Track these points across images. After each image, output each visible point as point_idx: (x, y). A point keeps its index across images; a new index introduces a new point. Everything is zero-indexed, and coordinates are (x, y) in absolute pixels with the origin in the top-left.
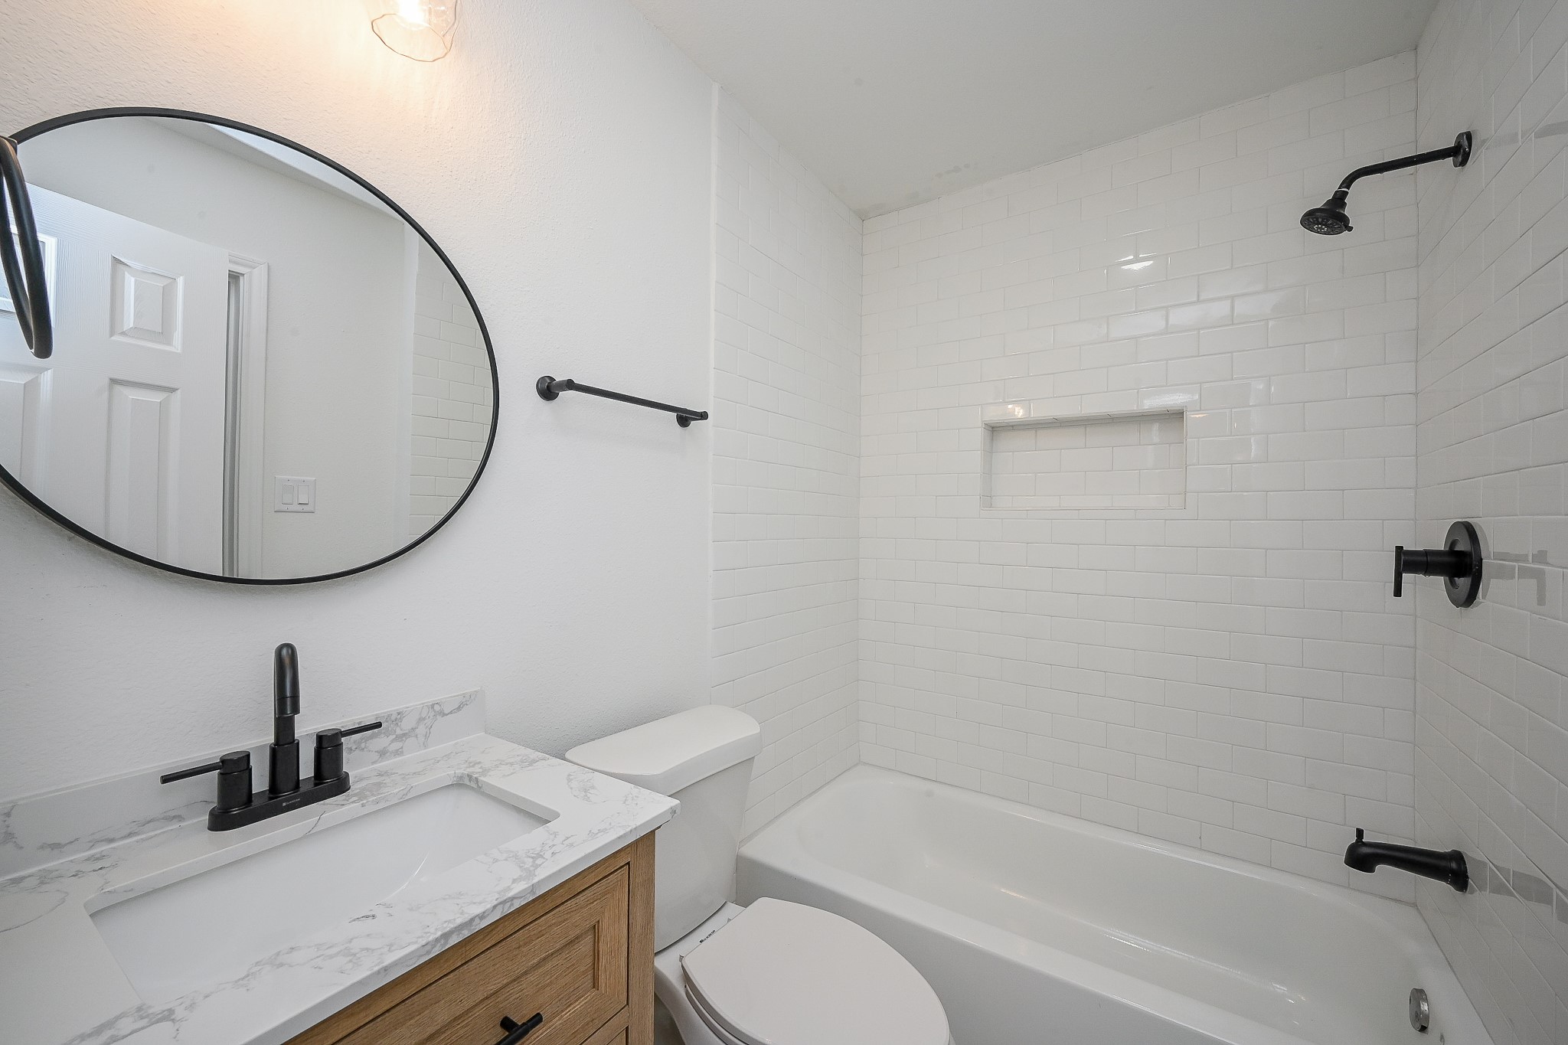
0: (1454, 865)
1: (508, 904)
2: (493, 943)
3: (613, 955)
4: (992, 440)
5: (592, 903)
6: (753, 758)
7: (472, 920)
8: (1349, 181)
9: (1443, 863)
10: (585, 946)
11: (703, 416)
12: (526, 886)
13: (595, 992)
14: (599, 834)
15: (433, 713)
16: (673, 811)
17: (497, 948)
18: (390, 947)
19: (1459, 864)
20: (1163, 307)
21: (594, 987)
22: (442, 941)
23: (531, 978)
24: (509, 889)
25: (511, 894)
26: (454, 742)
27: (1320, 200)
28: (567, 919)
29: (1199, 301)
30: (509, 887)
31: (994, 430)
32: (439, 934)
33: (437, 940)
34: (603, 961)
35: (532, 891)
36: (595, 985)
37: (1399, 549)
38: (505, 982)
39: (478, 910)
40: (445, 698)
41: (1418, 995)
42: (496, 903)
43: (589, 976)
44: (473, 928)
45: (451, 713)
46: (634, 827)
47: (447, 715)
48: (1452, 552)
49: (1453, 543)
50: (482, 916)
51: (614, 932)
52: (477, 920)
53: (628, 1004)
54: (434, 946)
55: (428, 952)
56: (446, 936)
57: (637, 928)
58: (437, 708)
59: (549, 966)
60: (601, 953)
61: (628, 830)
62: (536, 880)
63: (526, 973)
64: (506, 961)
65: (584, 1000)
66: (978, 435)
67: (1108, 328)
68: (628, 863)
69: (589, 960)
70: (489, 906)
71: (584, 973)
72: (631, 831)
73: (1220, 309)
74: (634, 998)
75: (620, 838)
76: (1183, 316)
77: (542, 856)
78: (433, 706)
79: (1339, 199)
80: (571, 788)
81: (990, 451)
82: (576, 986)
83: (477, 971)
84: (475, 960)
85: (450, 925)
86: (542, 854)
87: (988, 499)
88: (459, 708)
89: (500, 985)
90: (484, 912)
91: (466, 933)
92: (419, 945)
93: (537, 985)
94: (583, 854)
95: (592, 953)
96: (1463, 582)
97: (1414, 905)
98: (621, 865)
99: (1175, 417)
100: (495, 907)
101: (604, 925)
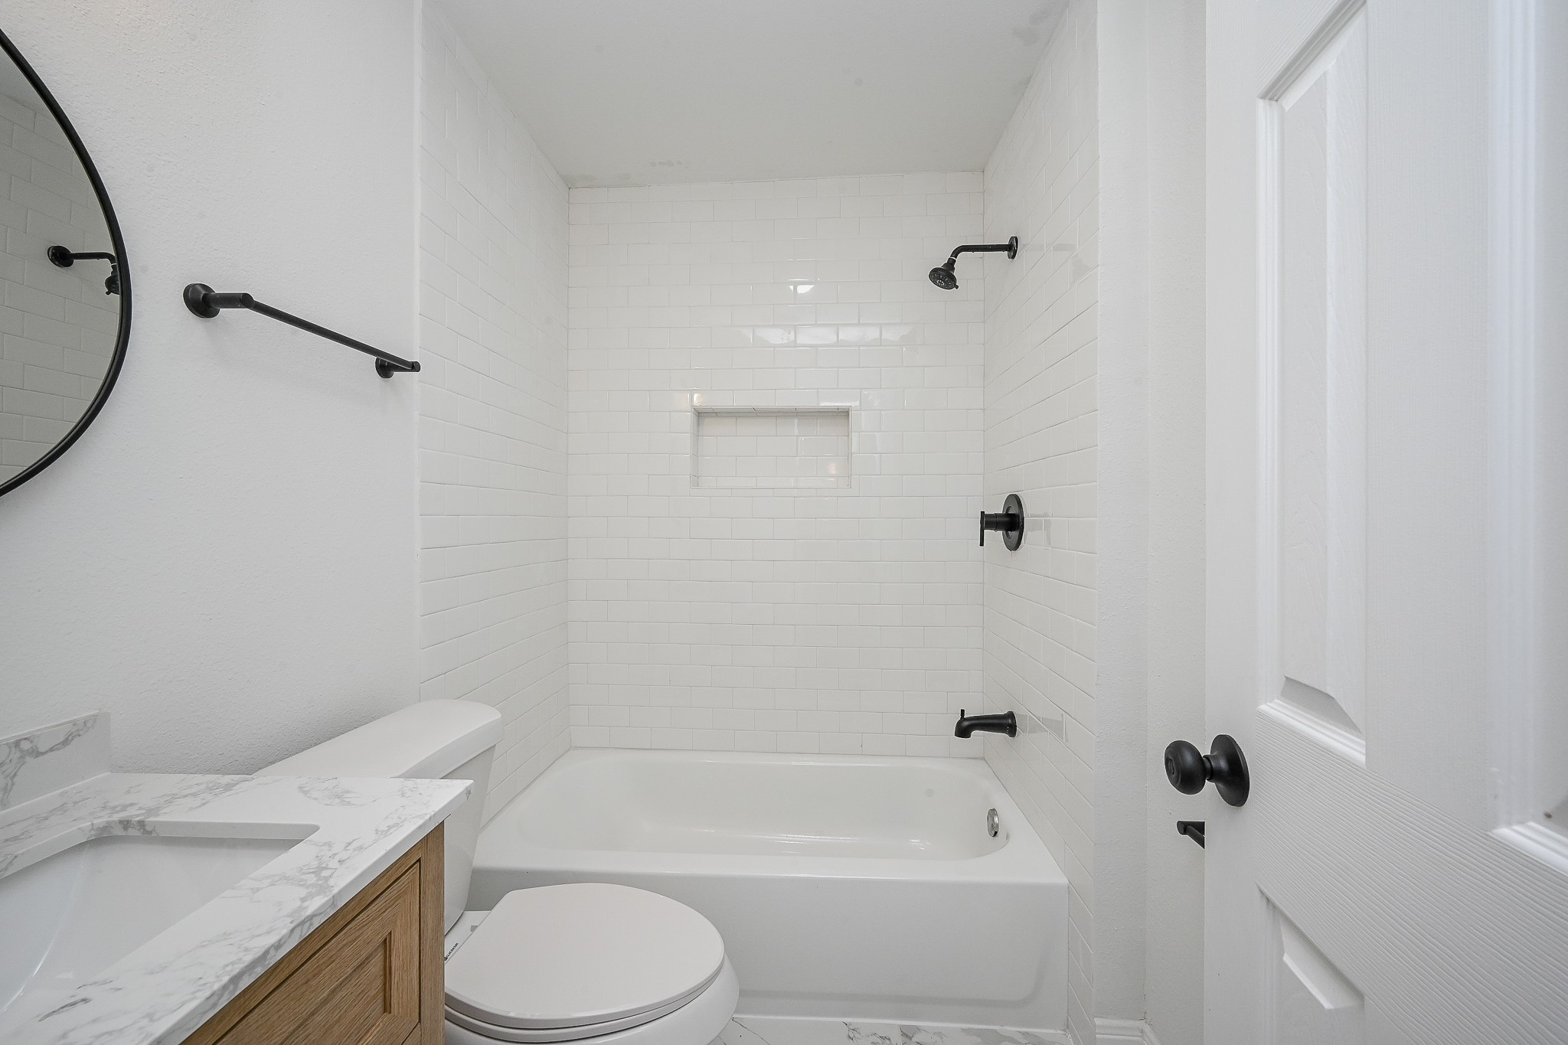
0: (1010, 721)
1: (307, 924)
2: (277, 984)
3: (405, 968)
4: (699, 424)
5: (384, 912)
6: (495, 745)
7: (267, 952)
8: (956, 253)
9: (1004, 721)
10: (375, 967)
11: (414, 367)
12: (326, 899)
13: (387, 1017)
14: (391, 831)
15: (18, 754)
16: (468, 792)
17: (282, 988)
18: (151, 1017)
19: (1012, 720)
20: (834, 325)
21: (385, 1011)
22: (231, 988)
23: (318, 1018)
24: (301, 909)
25: (309, 912)
26: (61, 791)
27: (940, 264)
28: (359, 936)
29: (859, 324)
30: (300, 907)
31: (700, 414)
32: (226, 979)
33: (225, 987)
34: (395, 979)
35: (333, 904)
36: (387, 1008)
37: (983, 513)
38: (292, 1028)
39: (272, 939)
40: (39, 730)
41: (993, 812)
42: (293, 925)
43: (380, 1000)
44: (267, 963)
45: (51, 750)
46: (433, 813)
47: (43, 754)
48: (1007, 515)
49: (1008, 510)
50: (277, 946)
51: (405, 944)
52: (272, 952)
53: (420, 1021)
54: (221, 996)
55: (215, 1005)
56: (235, 980)
57: (428, 934)
58: (25, 745)
59: (338, 997)
60: (393, 968)
61: (427, 817)
62: (335, 891)
63: (313, 1014)
64: (292, 1003)
65: (376, 1028)
66: (689, 417)
67: (795, 335)
68: (419, 860)
69: (379, 982)
70: (285, 931)
71: (374, 997)
72: (430, 818)
73: (872, 333)
74: (426, 1012)
75: (420, 827)
76: (849, 334)
77: (326, 868)
78: (17, 744)
79: (951, 264)
80: (315, 799)
81: (697, 435)
82: (366, 1015)
83: (260, 1022)
84: (257, 1010)
85: (236, 966)
86: (323, 865)
87: (696, 479)
88: (66, 742)
89: (286, 1035)
90: (281, 940)
91: (260, 971)
92: (203, 999)
93: (324, 1026)
94: (383, 852)
95: (381, 973)
96: (1014, 534)
97: (983, 759)
98: (412, 863)
99: (844, 414)
100: (292, 931)
101: (396, 937)
